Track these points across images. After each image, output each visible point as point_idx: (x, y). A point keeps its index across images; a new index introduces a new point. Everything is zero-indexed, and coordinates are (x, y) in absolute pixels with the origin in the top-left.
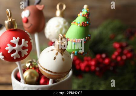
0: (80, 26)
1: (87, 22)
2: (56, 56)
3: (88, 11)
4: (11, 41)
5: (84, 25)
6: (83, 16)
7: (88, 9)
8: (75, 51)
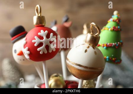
0: (111, 31)
1: (119, 27)
2: (87, 49)
3: (119, 17)
4: (39, 34)
5: (115, 30)
6: (114, 21)
7: (119, 15)
8: (106, 56)
